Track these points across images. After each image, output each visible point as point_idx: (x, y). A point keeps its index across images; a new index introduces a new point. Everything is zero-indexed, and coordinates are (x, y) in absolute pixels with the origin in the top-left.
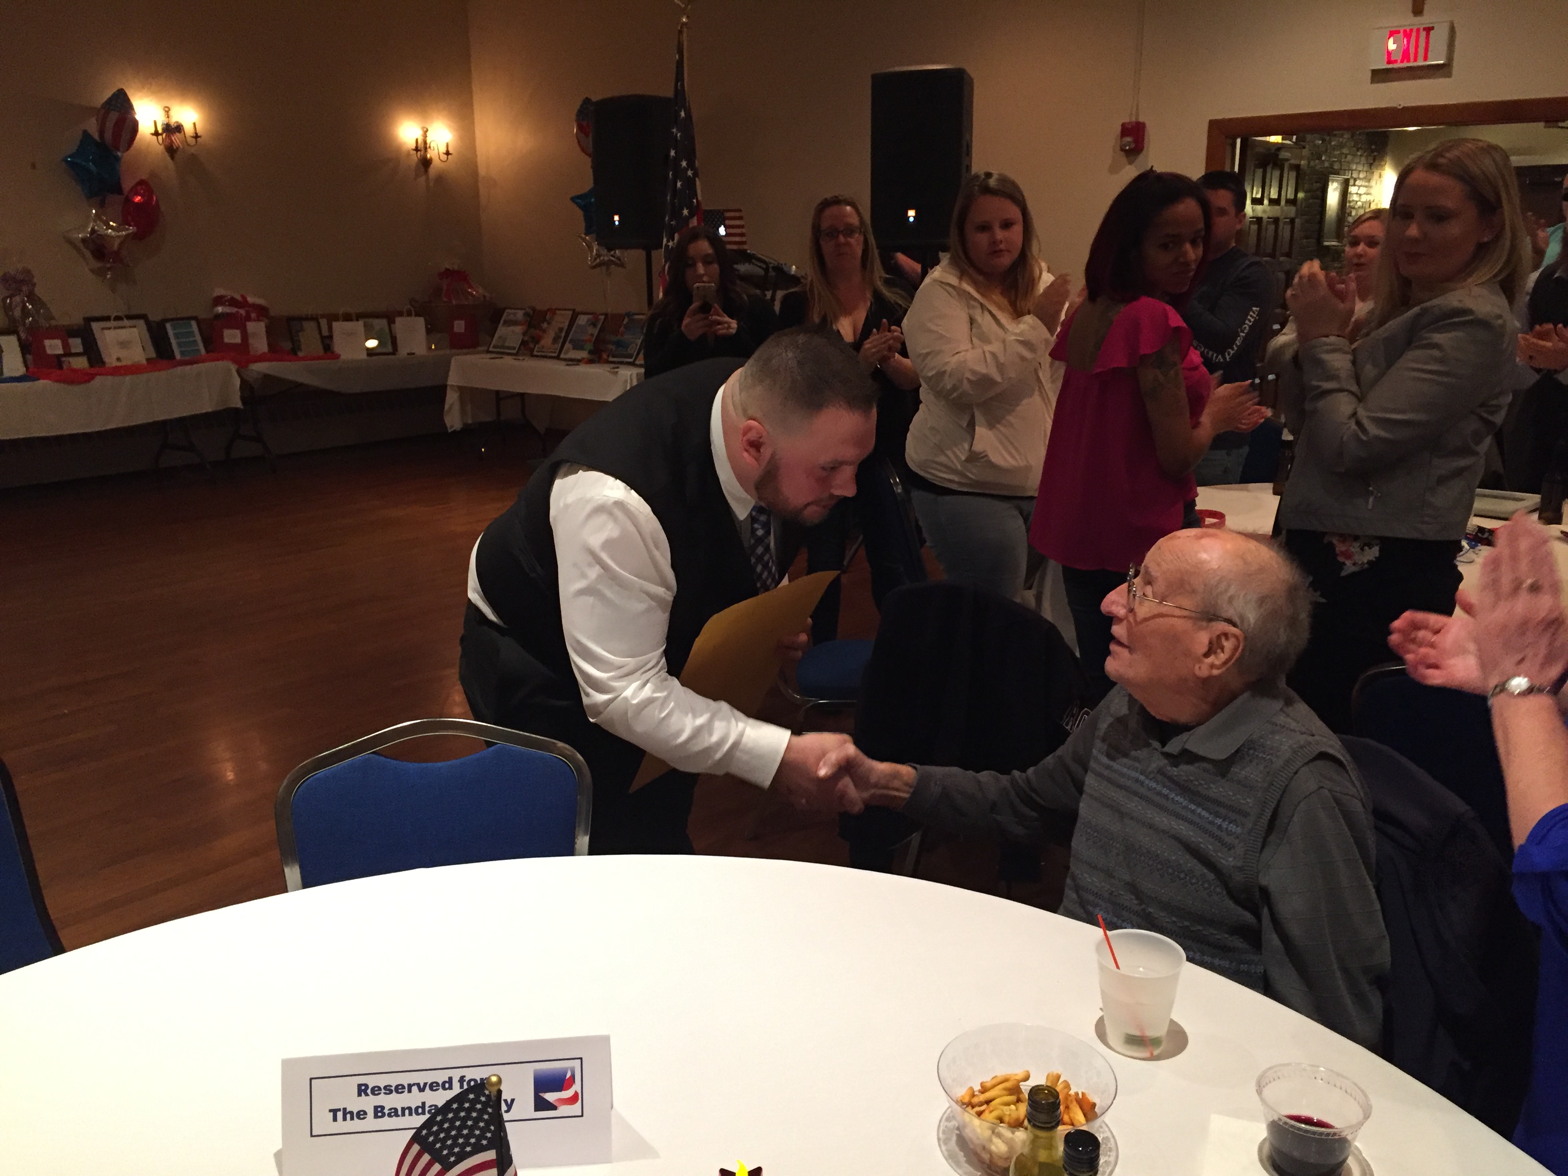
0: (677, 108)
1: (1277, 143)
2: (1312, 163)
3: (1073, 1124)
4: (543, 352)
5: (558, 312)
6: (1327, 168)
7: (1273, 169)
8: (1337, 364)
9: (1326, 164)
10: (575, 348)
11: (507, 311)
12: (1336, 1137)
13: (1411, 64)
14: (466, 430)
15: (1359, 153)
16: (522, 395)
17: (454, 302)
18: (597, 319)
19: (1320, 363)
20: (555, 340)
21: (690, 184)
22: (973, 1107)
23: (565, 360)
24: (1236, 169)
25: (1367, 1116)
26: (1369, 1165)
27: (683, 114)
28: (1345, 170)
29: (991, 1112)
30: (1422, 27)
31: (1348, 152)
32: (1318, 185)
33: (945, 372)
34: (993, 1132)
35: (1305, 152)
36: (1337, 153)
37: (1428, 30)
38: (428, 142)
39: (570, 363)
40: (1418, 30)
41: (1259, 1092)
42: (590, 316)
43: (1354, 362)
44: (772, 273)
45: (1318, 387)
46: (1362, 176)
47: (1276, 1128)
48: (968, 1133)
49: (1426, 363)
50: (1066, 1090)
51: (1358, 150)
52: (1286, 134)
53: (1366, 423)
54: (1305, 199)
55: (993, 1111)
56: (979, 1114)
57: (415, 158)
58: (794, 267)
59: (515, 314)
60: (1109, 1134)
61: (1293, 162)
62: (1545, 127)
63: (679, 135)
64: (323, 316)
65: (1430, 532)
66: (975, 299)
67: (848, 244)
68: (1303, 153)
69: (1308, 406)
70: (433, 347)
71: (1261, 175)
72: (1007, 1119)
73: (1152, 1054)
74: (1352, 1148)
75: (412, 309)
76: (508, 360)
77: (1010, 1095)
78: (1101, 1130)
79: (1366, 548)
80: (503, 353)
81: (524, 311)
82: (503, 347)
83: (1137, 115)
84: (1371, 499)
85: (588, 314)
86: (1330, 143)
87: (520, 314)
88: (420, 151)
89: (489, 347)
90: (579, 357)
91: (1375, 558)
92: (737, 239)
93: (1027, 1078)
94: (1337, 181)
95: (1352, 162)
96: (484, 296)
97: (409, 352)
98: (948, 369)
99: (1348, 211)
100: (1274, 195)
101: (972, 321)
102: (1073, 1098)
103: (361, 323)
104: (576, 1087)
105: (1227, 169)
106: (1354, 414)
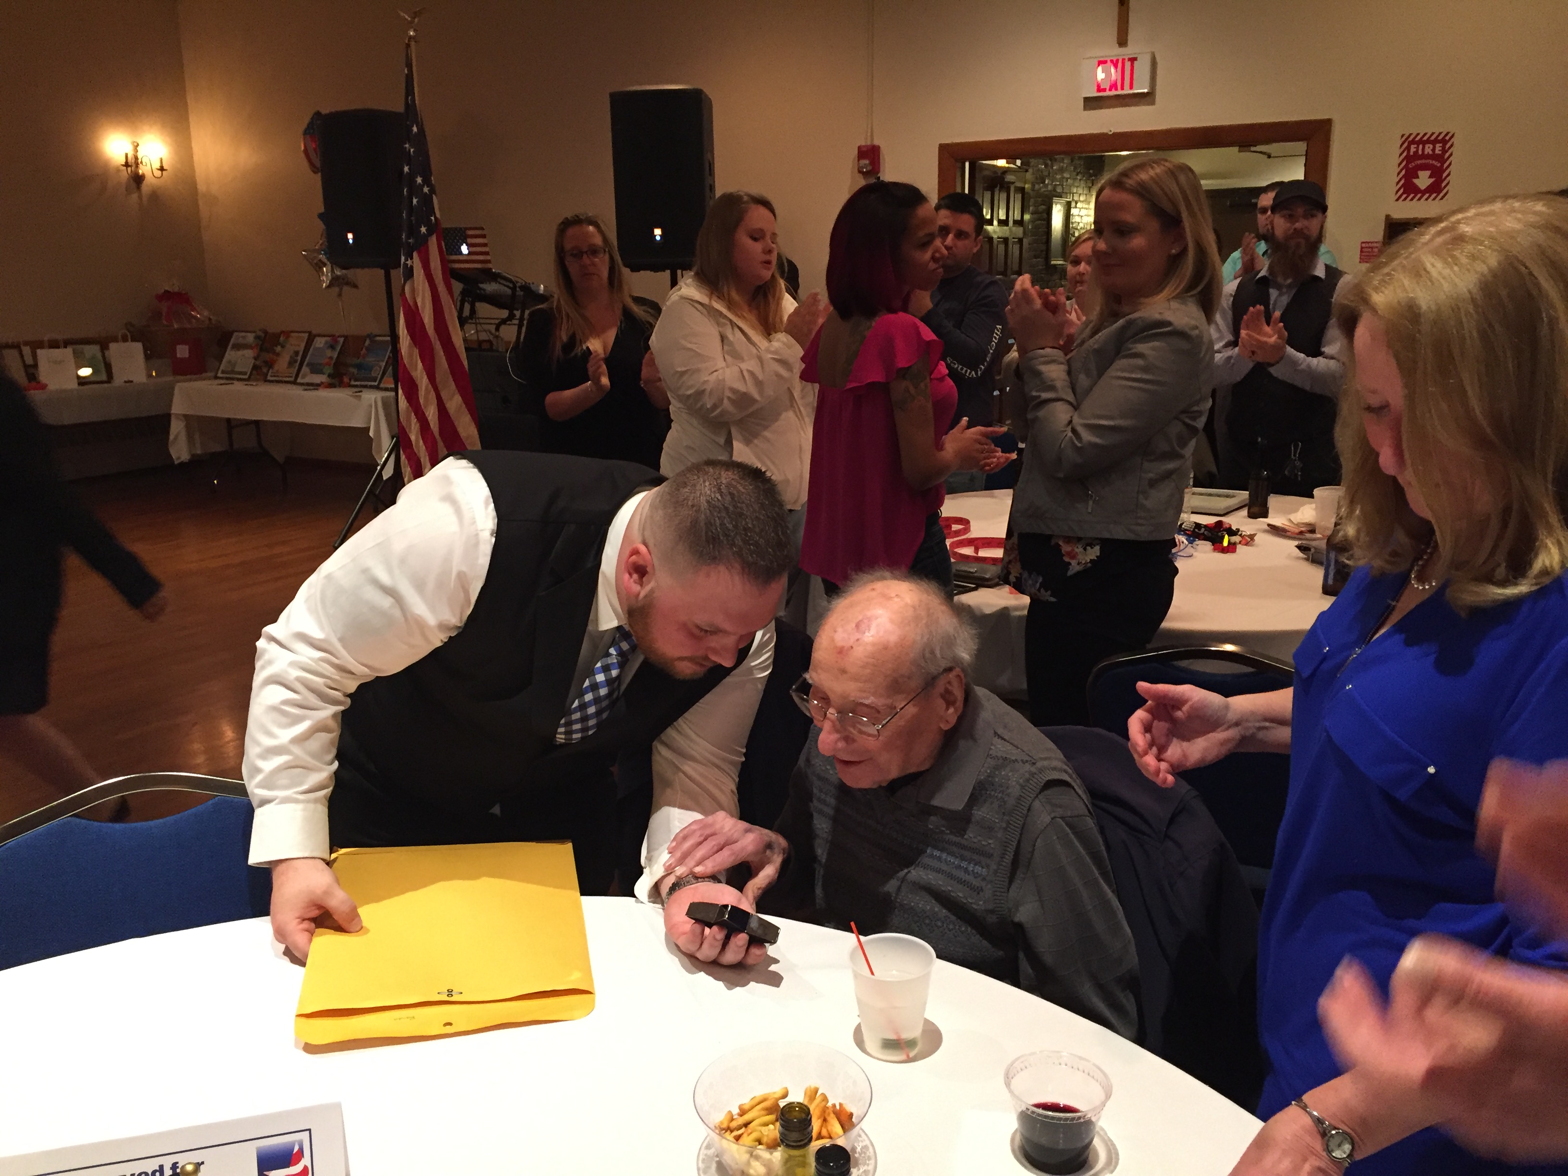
0: (408, 123)
1: (1001, 167)
2: (1037, 187)
3: (830, 1137)
4: (278, 376)
5: (293, 334)
6: (1050, 191)
7: (1000, 191)
8: (1054, 375)
9: (1050, 188)
10: (314, 371)
11: (235, 334)
12: (1082, 1120)
13: (1119, 92)
14: (195, 462)
15: (1079, 177)
16: (257, 423)
17: (176, 326)
18: (337, 342)
19: (1038, 374)
20: (291, 363)
21: (427, 201)
22: (732, 1131)
23: (302, 384)
24: (967, 191)
25: (1108, 1096)
26: (1113, 1145)
27: (415, 129)
28: (1066, 193)
29: (749, 1135)
30: (1127, 58)
31: (1068, 176)
32: (1043, 207)
33: (704, 391)
34: (751, 1155)
35: (1029, 175)
36: (1058, 177)
37: (1133, 60)
38: (140, 157)
39: (309, 387)
40: (1123, 60)
41: (1008, 1084)
42: (326, 338)
43: (1069, 373)
44: (520, 293)
45: (1040, 396)
46: (1082, 198)
47: (1026, 1118)
48: (727, 1159)
49: (1132, 372)
50: (824, 1103)
51: (1077, 175)
52: (1011, 158)
53: (1080, 429)
54: (1032, 221)
55: (751, 1133)
56: (738, 1138)
57: (125, 174)
58: (542, 286)
59: (244, 337)
60: (867, 1143)
61: (1019, 184)
62: (1240, 151)
63: (412, 150)
64: (26, 343)
65: (1143, 532)
66: (725, 317)
67: (594, 264)
68: (1027, 177)
69: (1030, 416)
70: (154, 374)
71: (989, 196)
72: (765, 1140)
73: (908, 1056)
74: (1097, 1129)
75: (128, 334)
76: (238, 386)
77: (768, 1115)
78: (860, 1139)
79: (1088, 548)
80: (233, 379)
81: (254, 334)
82: (233, 372)
83: (872, 139)
84: (1091, 503)
85: (324, 336)
86: (1052, 167)
87: (250, 338)
88: (131, 166)
89: (217, 373)
90: (318, 381)
91: (1097, 557)
92: (481, 258)
93: (785, 1096)
94: (1060, 203)
95: (1073, 185)
96: (210, 319)
97: (126, 380)
98: (708, 387)
99: (1071, 232)
100: (1002, 216)
101: (723, 338)
102: (830, 1110)
103: (69, 350)
104: (306, 1161)
105: (959, 190)
106: (1070, 422)
